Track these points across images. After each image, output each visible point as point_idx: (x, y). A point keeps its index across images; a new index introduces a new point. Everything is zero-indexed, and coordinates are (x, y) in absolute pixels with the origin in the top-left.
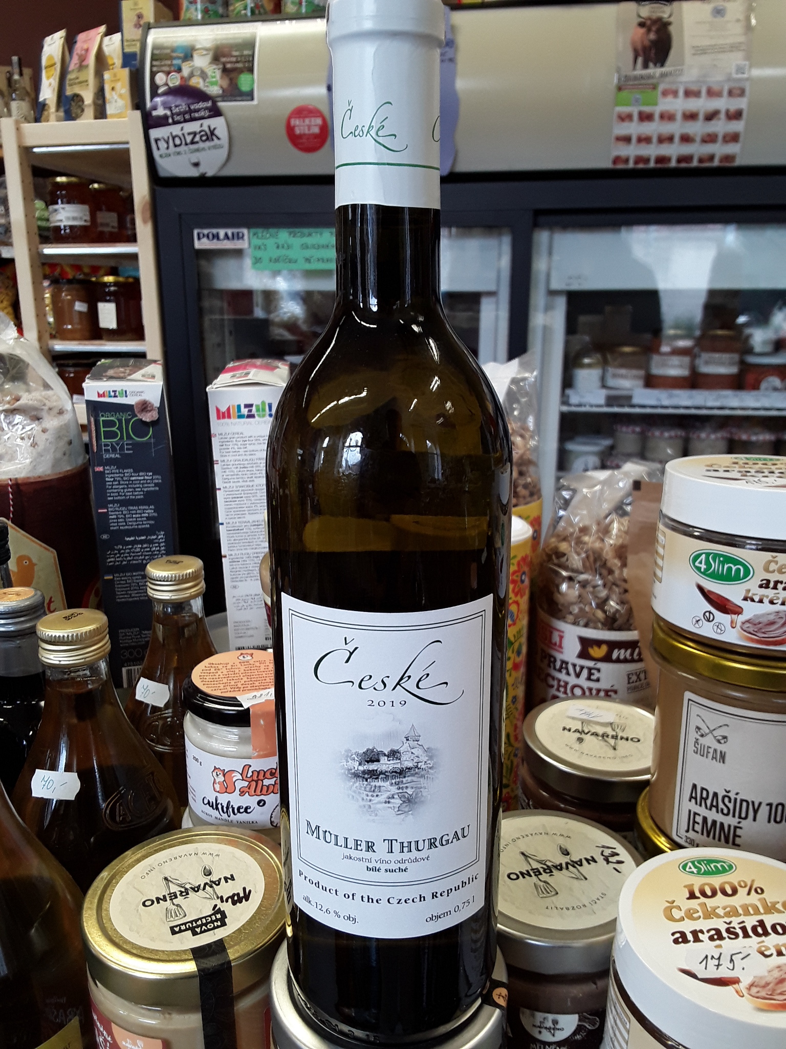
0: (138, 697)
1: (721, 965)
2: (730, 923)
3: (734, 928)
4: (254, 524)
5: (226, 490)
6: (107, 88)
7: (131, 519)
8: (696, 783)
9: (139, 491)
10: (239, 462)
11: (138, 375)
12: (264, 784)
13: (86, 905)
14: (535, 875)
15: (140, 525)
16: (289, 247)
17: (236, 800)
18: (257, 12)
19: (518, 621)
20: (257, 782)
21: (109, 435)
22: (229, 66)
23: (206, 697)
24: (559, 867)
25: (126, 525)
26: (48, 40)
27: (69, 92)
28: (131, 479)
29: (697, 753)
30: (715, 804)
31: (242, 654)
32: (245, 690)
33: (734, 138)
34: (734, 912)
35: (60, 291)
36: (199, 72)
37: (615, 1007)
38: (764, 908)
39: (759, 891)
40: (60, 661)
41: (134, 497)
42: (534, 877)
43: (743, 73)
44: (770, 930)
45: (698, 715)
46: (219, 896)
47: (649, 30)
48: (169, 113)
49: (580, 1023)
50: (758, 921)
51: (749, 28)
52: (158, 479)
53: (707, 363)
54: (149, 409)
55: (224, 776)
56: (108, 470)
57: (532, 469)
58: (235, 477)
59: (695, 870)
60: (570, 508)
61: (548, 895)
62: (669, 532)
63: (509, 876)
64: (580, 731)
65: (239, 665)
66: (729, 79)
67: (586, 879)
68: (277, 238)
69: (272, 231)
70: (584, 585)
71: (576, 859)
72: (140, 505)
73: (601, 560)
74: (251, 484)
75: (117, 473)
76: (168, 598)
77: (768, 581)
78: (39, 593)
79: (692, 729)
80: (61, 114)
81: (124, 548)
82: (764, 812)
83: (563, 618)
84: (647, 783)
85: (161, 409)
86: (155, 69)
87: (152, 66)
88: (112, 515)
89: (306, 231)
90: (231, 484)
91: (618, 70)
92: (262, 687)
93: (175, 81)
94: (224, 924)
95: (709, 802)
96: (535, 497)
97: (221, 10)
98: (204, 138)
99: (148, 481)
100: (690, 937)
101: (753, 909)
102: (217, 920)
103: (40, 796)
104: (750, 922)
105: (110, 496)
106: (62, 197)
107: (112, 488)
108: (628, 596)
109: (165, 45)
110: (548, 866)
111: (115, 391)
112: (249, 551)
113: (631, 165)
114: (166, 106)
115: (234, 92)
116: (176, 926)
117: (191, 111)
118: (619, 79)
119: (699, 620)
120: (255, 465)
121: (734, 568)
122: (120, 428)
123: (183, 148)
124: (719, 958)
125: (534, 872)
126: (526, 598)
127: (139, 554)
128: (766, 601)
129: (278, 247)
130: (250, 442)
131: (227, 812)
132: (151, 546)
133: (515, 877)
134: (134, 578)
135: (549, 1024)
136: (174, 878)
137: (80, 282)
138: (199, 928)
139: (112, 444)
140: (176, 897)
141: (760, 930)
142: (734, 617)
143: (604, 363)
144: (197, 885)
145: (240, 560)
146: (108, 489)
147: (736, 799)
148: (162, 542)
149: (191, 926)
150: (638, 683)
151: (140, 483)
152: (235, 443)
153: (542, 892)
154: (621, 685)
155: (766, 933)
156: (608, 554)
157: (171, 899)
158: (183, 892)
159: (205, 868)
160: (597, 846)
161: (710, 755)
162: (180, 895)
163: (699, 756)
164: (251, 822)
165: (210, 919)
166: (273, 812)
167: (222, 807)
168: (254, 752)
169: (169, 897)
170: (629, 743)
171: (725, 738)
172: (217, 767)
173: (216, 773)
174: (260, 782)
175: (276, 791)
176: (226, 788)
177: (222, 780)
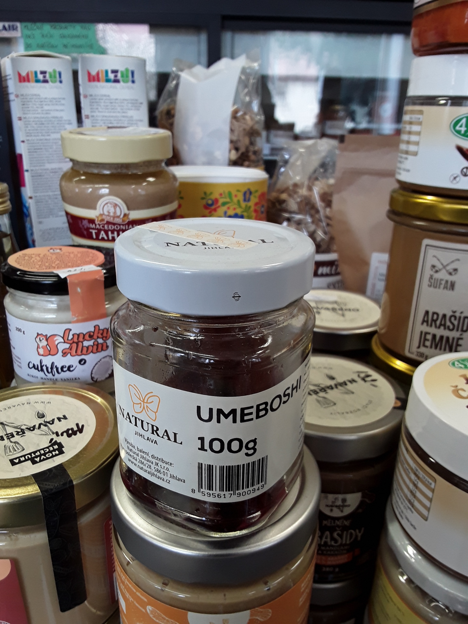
4: (52, 171)
5: (29, 142)
10: (38, 119)
12: (84, 345)
14: (315, 394)
16: (51, 36)
17: (59, 361)
20: (77, 343)
24: (331, 388)
29: (431, 286)
31: (51, 249)
32: (60, 268)
42: (314, 396)
46: (55, 432)
49: (362, 499)
55: (47, 340)
58: (35, 131)
60: (288, 166)
65: (50, 255)
67: (353, 393)
68: (42, 29)
70: (299, 223)
71: (341, 381)
73: (311, 203)
89: (63, 25)
90: (33, 138)
94: (61, 452)
102: (54, 450)
108: (329, 229)
116: (16, 459)
125: (313, 392)
129: (43, 36)
130: (46, 103)
131: (52, 372)
136: (9, 422)
138: (39, 458)
140: (13, 436)
144: (32, 426)
145: (44, 201)
149: (30, 457)
153: (324, 404)
156: (316, 199)
157: (9, 439)
158: (20, 432)
159: (38, 412)
160: (354, 372)
161: (442, 286)
162: (17, 434)
163: (432, 289)
164: (74, 379)
165: (48, 450)
166: (93, 369)
167: (47, 368)
168: (74, 317)
169: (7, 437)
170: (352, 312)
171: (456, 270)
172: (40, 333)
173: (39, 338)
174: (80, 344)
175: (95, 350)
176: (50, 351)
177: (45, 345)
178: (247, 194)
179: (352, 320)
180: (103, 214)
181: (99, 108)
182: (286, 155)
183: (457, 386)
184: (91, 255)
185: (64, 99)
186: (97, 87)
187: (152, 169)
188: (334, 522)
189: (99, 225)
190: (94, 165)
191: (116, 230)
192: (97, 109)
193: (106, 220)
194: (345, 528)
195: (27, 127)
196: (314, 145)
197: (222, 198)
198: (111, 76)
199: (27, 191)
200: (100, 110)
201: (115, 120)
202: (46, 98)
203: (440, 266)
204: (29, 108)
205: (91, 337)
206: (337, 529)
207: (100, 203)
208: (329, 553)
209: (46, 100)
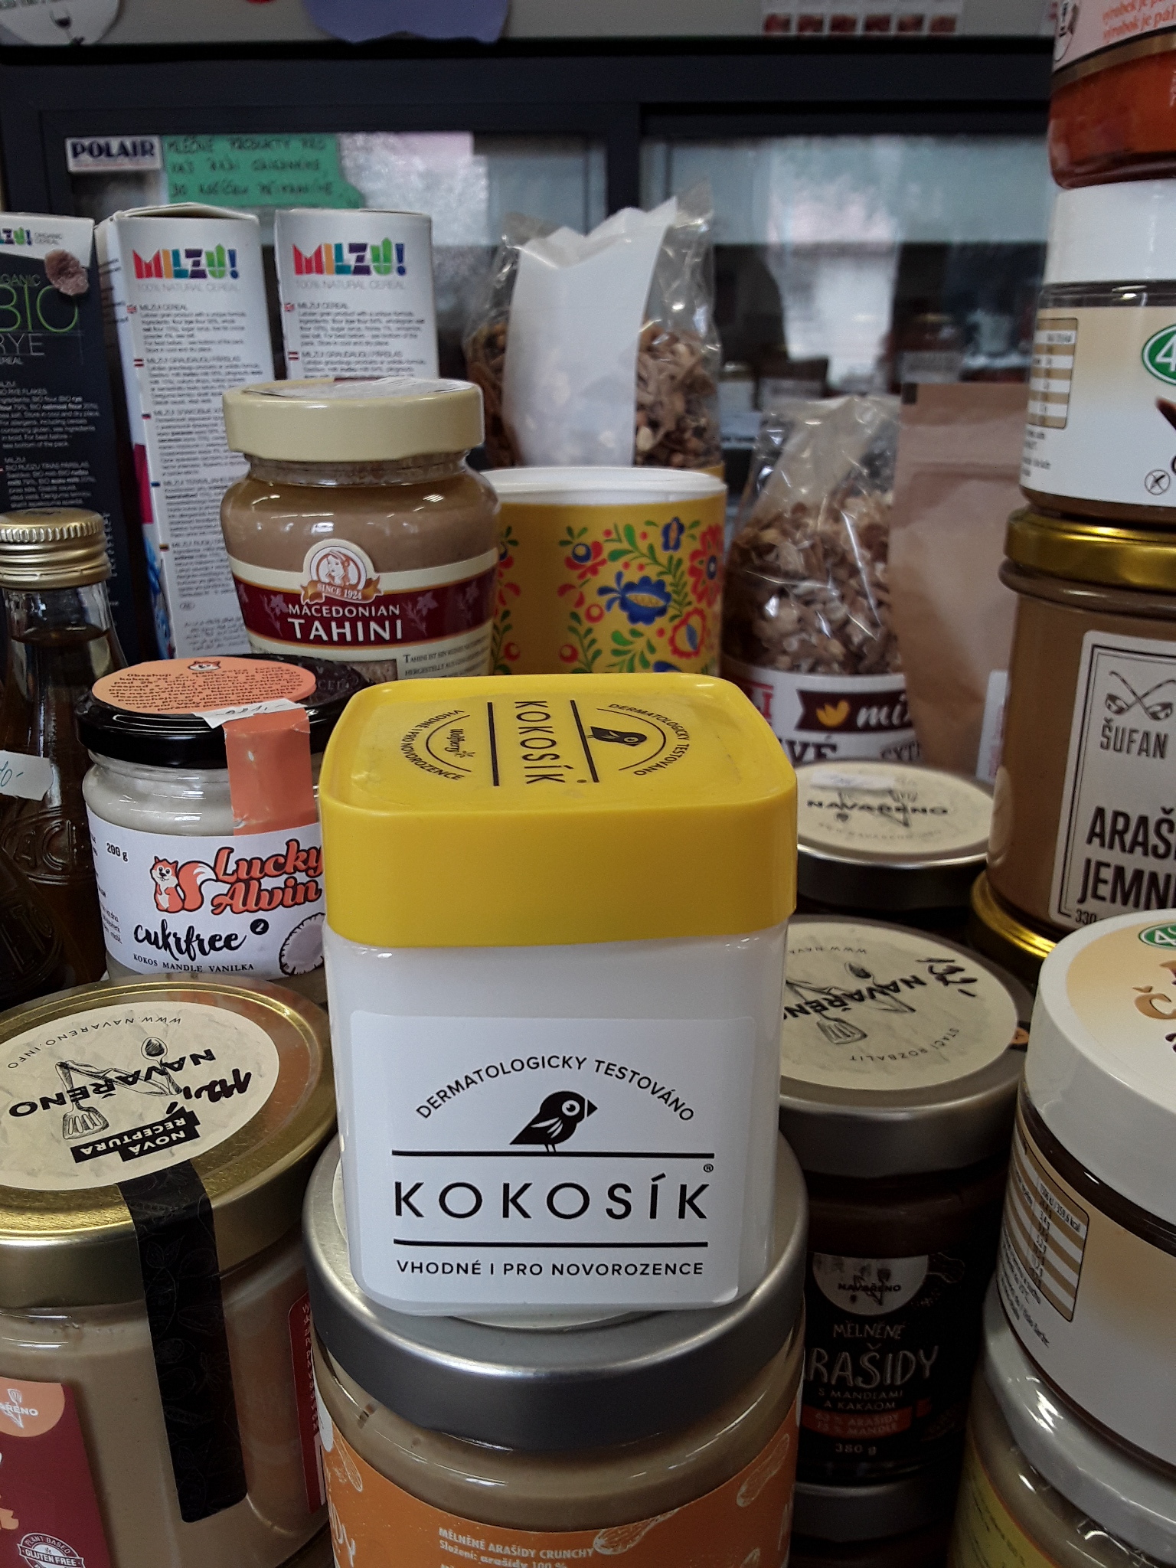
10: (184, 364)
12: (263, 888)
14: (816, 1011)
16: (232, 167)
17: (206, 922)
19: (703, 649)
20: (247, 883)
24: (858, 997)
31: (195, 663)
32: (209, 705)
42: (815, 1017)
46: (182, 1088)
49: (930, 1273)
55: (177, 874)
59: (1171, 941)
60: (781, 461)
61: (848, 1039)
64: (839, 804)
65: (194, 677)
67: (913, 1010)
68: (211, 151)
69: (203, 139)
70: (807, 600)
71: (884, 982)
73: (837, 552)
76: (37, 579)
83: (769, 663)
84: (980, 866)
89: (261, 138)
90: (170, 407)
92: (245, 701)
94: (192, 1135)
102: (176, 1129)
108: (882, 613)
110: (835, 996)
113: (793, 32)
116: (86, 1146)
125: (812, 1007)
126: (718, 607)
129: (213, 167)
131: (188, 950)
136: (80, 1062)
138: (138, 1146)
140: (86, 1095)
143: (757, 374)
144: (133, 1072)
149: (118, 1142)
152: (171, 324)
153: (838, 1036)
156: (850, 540)
157: (75, 1100)
158: (102, 1086)
159: (150, 1043)
160: (919, 961)
161: (1135, 747)
162: (94, 1091)
163: (1111, 752)
164: (240, 967)
165: (161, 1129)
166: (284, 945)
167: (178, 940)
168: (239, 820)
169: (71, 1096)
170: (929, 815)
171: (1167, 706)
172: (161, 859)
173: (158, 871)
174: (254, 884)
175: (288, 900)
176: (183, 901)
177: (174, 886)
178: (673, 531)
179: (927, 836)
180: (319, 581)
181: (322, 333)
182: (776, 434)
183: (1150, 989)
184: (287, 676)
185: (243, 315)
186: (316, 285)
187: (435, 474)
188: (861, 1331)
189: (310, 607)
190: (297, 466)
191: (348, 619)
192: (318, 336)
193: (324, 595)
194: (889, 1346)
195: (156, 382)
196: (846, 410)
197: (612, 540)
198: (350, 259)
199: (158, 532)
200: (326, 340)
201: (358, 362)
202: (199, 315)
203: (1131, 699)
204: (159, 336)
205: (279, 867)
206: (869, 1345)
207: (312, 555)
208: (851, 1406)
209: (199, 318)
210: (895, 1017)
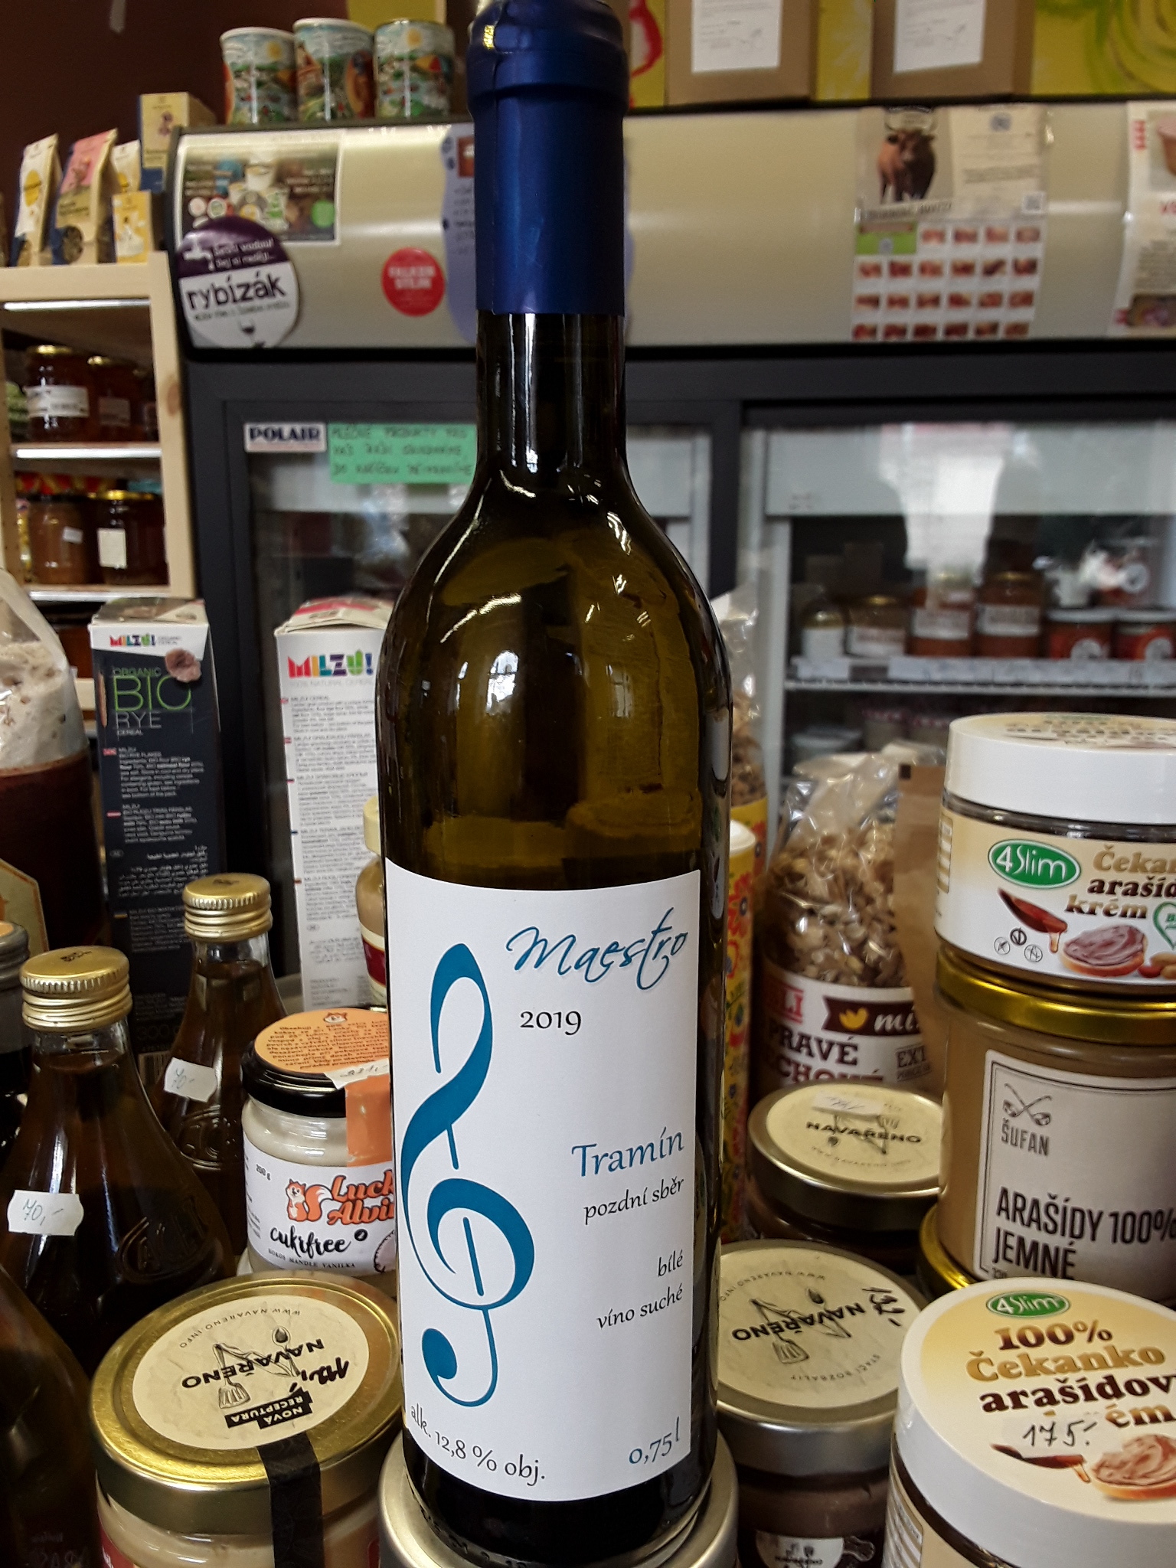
0: (169, 1087)
1: (1055, 1439)
2: (1065, 1381)
3: (1071, 1387)
4: (342, 832)
5: (302, 781)
6: (118, 219)
7: (156, 828)
8: (1007, 1186)
9: (170, 785)
10: (323, 741)
11: (171, 615)
12: (365, 1206)
13: (97, 1384)
14: (775, 1332)
15: (170, 836)
16: (386, 451)
17: (323, 1231)
18: (339, 114)
19: (736, 972)
20: (354, 1202)
21: (125, 701)
22: (298, 190)
23: (278, 1074)
24: (810, 1321)
25: (150, 836)
26: (31, 150)
27: (61, 223)
28: (159, 766)
29: (1007, 1141)
30: (1034, 1216)
31: (329, 1015)
32: (336, 1064)
33: (1026, 299)
34: (1070, 1366)
35: (42, 512)
36: (253, 199)
37: (899, 1515)
38: (1113, 1359)
39: (1105, 1336)
40: (56, 1022)
41: (162, 794)
42: (773, 1337)
43: (1037, 208)
44: (1123, 1389)
45: (1007, 1085)
46: (300, 1371)
47: (903, 148)
48: (209, 255)
49: (846, 1552)
50: (1106, 1378)
51: (1043, 147)
52: (199, 767)
53: (994, 620)
54: (187, 663)
55: (305, 1195)
56: (123, 753)
57: (751, 752)
58: (315, 762)
59: (1010, 1309)
60: (808, 808)
61: (795, 1360)
62: (957, 818)
63: (735, 1334)
64: (833, 1128)
65: (326, 1031)
66: (1017, 216)
67: (849, 1336)
68: (368, 438)
69: (362, 427)
70: (831, 921)
71: (833, 1306)
72: (171, 806)
73: (856, 884)
74: (339, 772)
75: (136, 758)
76: (217, 935)
77: (1102, 883)
78: (20, 930)
79: (999, 1105)
80: (49, 255)
81: (146, 871)
82: (1107, 1224)
83: (800, 971)
84: (933, 1200)
85: (205, 664)
86: (189, 193)
87: (185, 188)
88: (127, 821)
89: (412, 427)
90: (310, 773)
91: (860, 204)
92: (362, 1059)
93: (219, 209)
94: (307, 1411)
95: (1026, 1215)
96: (758, 794)
97: (286, 111)
98: (261, 293)
99: (183, 769)
100: (1008, 1401)
101: (1098, 1361)
102: (296, 1406)
103: (21, 1231)
104: (1094, 1379)
105: (125, 793)
106: (47, 375)
107: (129, 781)
108: (894, 937)
109: (205, 158)
110: (792, 1319)
111: (136, 637)
112: (337, 874)
113: (880, 338)
114: (205, 245)
115: (305, 227)
116: (235, 1415)
117: (241, 254)
118: (862, 216)
119: (1004, 944)
120: (344, 745)
121: (1052, 865)
122: (143, 692)
123: (230, 307)
124: (1051, 1430)
125: (772, 1328)
126: (749, 936)
127: (168, 880)
128: (1099, 911)
129: (370, 450)
130: (339, 711)
131: (308, 1250)
132: (186, 868)
133: (743, 1335)
134: (160, 916)
135: (800, 1554)
136: (230, 1345)
137: (70, 498)
138: (270, 1418)
139: (131, 717)
140: (234, 1373)
141: (1108, 1390)
142: (1055, 936)
143: (847, 622)
144: (266, 1355)
145: (321, 886)
146: (124, 781)
147: (1065, 1209)
148: (203, 863)
149: (257, 1414)
150: (913, 1066)
151: (171, 774)
152: (316, 711)
153: (787, 1357)
154: (890, 1069)
155: (1118, 1394)
156: (865, 874)
157: (227, 1377)
158: (245, 1366)
159: (278, 1331)
160: (865, 1291)
161: (1025, 1145)
162: (240, 1370)
163: (1007, 1148)
164: (345, 1267)
165: (286, 1404)
166: (378, 1249)
167: (301, 1243)
168: (351, 1155)
169: (224, 1373)
170: (906, 1143)
171: (1046, 1117)
172: (294, 1181)
173: (291, 1188)
174: (359, 1203)
175: (383, 1216)
176: (308, 1213)
177: (301, 1201)
179: (897, 1165)
183: (982, 1353)
203: (1021, 1107)
205: (378, 1191)
210: (834, 1341)
